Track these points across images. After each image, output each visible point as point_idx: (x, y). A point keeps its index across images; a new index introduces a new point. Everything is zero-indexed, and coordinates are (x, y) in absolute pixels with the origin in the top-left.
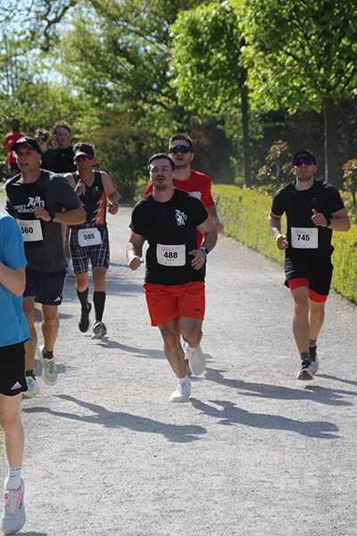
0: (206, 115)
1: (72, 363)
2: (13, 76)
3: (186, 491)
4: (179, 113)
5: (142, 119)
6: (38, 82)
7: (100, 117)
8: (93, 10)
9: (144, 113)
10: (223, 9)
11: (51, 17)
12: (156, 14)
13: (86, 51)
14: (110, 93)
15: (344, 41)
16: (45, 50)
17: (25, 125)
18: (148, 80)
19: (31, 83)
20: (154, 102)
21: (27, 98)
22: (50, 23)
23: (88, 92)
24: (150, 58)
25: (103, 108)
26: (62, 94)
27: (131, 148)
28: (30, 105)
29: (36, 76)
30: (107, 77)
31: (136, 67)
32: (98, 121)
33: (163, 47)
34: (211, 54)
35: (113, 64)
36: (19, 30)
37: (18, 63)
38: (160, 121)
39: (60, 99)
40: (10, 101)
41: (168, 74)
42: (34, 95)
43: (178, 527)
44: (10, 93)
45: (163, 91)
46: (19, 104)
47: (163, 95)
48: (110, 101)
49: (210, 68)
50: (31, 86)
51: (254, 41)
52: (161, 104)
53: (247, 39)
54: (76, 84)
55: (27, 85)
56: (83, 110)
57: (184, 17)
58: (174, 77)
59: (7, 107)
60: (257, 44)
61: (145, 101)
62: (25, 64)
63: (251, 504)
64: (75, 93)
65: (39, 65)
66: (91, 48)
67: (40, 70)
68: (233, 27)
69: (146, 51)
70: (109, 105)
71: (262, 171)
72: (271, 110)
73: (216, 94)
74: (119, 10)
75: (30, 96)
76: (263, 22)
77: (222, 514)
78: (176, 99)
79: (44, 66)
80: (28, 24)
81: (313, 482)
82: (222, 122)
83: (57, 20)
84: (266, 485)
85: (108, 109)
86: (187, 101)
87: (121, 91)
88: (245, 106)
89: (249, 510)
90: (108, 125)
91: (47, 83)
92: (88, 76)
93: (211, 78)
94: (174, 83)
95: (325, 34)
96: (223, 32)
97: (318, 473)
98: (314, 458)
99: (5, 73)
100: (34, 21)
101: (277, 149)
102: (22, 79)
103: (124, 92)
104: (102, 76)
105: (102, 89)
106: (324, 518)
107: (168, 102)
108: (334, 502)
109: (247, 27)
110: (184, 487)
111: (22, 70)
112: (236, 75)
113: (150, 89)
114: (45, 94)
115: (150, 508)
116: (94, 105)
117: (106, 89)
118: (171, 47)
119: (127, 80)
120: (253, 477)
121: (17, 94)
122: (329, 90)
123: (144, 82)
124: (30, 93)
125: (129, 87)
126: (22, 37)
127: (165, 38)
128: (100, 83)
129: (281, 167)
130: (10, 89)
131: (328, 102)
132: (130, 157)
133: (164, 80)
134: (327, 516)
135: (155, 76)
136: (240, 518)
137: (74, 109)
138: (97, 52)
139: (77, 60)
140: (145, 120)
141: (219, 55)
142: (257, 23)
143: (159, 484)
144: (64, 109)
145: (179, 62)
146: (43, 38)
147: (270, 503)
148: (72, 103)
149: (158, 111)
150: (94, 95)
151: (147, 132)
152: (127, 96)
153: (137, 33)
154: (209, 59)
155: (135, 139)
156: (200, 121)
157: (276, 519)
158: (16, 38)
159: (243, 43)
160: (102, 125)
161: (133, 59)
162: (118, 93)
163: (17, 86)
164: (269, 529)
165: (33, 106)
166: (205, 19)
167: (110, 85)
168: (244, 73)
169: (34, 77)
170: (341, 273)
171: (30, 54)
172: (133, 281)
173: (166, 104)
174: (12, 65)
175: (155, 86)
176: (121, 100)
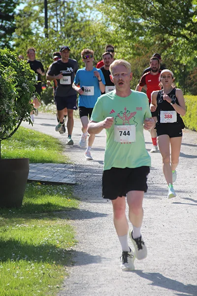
1: (107, 255)
2: (62, 15)
5: (168, 49)
6: (82, 20)
7: (133, 48)
9: (169, 44)
14: (141, 27)
19: (76, 20)
20: (179, 35)
21: (73, 33)
23: (123, 28)
25: (135, 40)
26: (101, 29)
28: (75, 38)
29: (80, 15)
30: (140, 15)
31: (163, 6)
32: (131, 51)
35: (145, 3)
37: (65, 4)
38: (183, 51)
39: (99, 34)
40: (58, 36)
41: (192, 11)
42: (79, 31)
44: (59, 29)
45: (187, 26)
46: (66, 38)
47: (188, 29)
48: (141, 35)
50: (76, 23)
52: (184, 36)
54: (114, 20)
55: (73, 22)
56: (118, 43)
59: (56, 40)
61: (171, 34)
62: (71, 4)
64: (112, 28)
65: (83, 5)
67: (83, 10)
70: (140, 37)
75: (75, 32)
79: (87, 6)
85: (140, 42)
87: (150, 26)
90: (139, 55)
91: (89, 21)
92: (123, 14)
99: (55, 13)
102: (69, 17)
103: (153, 27)
104: (135, 14)
105: (135, 24)
107: (190, 35)
111: (69, 9)
113: (175, 23)
114: (87, 29)
116: (128, 38)
117: (138, 25)
119: (156, 17)
121: (64, 30)
123: (171, 18)
124: (75, 29)
125: (158, 22)
128: (133, 19)
130: (59, 25)
135: (180, 13)
137: (111, 42)
140: (171, 50)
144: (103, 42)
148: (109, 36)
149: (181, 42)
150: (128, 30)
151: (172, 60)
152: (155, 30)
160: (134, 54)
162: (147, 26)
163: (64, 23)
165: (78, 39)
167: (141, 21)
169: (79, 15)
172: (158, 185)
173: (189, 37)
174: (61, 6)
175: (180, 22)
176: (151, 34)
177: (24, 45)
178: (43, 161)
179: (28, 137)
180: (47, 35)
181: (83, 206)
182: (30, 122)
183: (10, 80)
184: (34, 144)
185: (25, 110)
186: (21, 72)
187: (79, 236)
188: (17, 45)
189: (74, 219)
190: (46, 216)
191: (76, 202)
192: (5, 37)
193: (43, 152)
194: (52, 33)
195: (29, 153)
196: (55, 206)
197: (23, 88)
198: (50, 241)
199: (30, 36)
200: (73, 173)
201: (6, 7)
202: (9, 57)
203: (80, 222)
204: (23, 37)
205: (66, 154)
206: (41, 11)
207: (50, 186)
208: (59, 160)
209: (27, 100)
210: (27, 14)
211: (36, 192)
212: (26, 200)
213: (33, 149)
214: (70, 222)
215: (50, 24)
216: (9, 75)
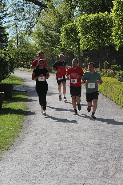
0: (69, 50)
2: (22, 41)
3: (66, 143)
4: (62, 50)
6: (28, 43)
8: (41, 25)
9: (54, 50)
10: (73, 24)
11: (31, 27)
12: (57, 25)
13: (39, 35)
14: (46, 45)
15: (103, 32)
16: (30, 35)
17: (25, 53)
18: (55, 42)
19: (26, 43)
20: (56, 47)
22: (31, 28)
23: (40, 45)
24: (55, 37)
26: (34, 45)
27: (51, 59)
28: (26, 48)
30: (45, 41)
31: (52, 39)
33: (59, 34)
34: (71, 35)
35: (46, 38)
36: (23, 30)
37: (23, 38)
38: (58, 52)
39: (33, 47)
41: (60, 40)
43: (64, 152)
46: (23, 48)
47: (59, 46)
48: (45, 47)
49: (70, 39)
51: (81, 32)
52: (58, 48)
53: (79, 31)
54: (37, 43)
55: (25, 43)
56: (39, 49)
57: (64, 27)
58: (61, 41)
59: (20, 49)
60: (82, 33)
61: (54, 47)
62: (25, 38)
63: (82, 146)
64: (37, 45)
66: (41, 34)
68: (76, 29)
69: (54, 35)
71: (84, 64)
72: (85, 49)
73: (72, 45)
74: (48, 25)
76: (84, 27)
77: (75, 149)
78: (62, 46)
79: (29, 39)
80: (25, 28)
81: (98, 141)
82: (73, 52)
83: (32, 28)
84: (86, 142)
85: (45, 49)
86: (65, 47)
88: (79, 48)
89: (82, 148)
91: (30, 43)
92: (40, 41)
93: (70, 41)
94: (61, 42)
95: (99, 30)
96: (74, 30)
97: (99, 139)
98: (98, 135)
99: (20, 41)
100: (27, 28)
101: (87, 59)
106: (100, 150)
108: (103, 146)
109: (80, 29)
110: (65, 142)
111: (24, 40)
112: (77, 40)
113: (55, 44)
114: (30, 46)
115: (57, 148)
116: (42, 48)
117: (45, 44)
118: (60, 34)
119: (50, 42)
120: (83, 140)
121: (23, 46)
122: (99, 44)
124: (26, 46)
125: (50, 44)
126: (24, 32)
127: (59, 31)
128: (43, 43)
129: (88, 63)
130: (21, 44)
131: (99, 47)
132: (51, 61)
133: (59, 42)
134: (101, 149)
135: (57, 41)
136: (80, 150)
137: (37, 49)
138: (42, 35)
139: (37, 37)
140: (54, 52)
141: (72, 36)
142: (82, 27)
143: (60, 142)
144: (34, 49)
145: (63, 37)
146: (29, 32)
147: (87, 146)
148: (36, 47)
150: (42, 46)
151: (55, 55)
152: (50, 46)
153: (52, 30)
154: (70, 37)
155: (52, 56)
156: (68, 52)
157: (88, 150)
158: (22, 32)
159: (79, 33)
161: (51, 37)
162: (47, 45)
163: (23, 44)
164: (87, 152)
166: (69, 27)
168: (79, 40)
169: (27, 41)
170: (103, 89)
171: (26, 36)
175: (57, 44)
176: (49, 47)
177: (11, 50)
178: (17, 85)
179: (13, 77)
180: (18, 47)
181: (30, 98)
182: (14, 73)
183: (8, 61)
184: (14, 80)
185: (12, 70)
186: (11, 58)
187: (29, 107)
188: (9, 50)
189: (27, 102)
190: (19, 101)
191: (28, 97)
192: (5, 48)
193: (17, 82)
194: (19, 47)
195: (13, 82)
196: (22, 98)
197: (11, 63)
198: (20, 108)
199: (12, 48)
200: (27, 88)
201: (5, 39)
202: (7, 53)
203: (29, 102)
204: (10, 48)
205: (24, 82)
206: (16, 40)
207: (20, 92)
208: (22, 84)
209: (13, 66)
210: (12, 41)
211: (16, 94)
212: (13, 96)
213: (14, 81)
214: (26, 102)
215: (18, 44)
216: (7, 59)
